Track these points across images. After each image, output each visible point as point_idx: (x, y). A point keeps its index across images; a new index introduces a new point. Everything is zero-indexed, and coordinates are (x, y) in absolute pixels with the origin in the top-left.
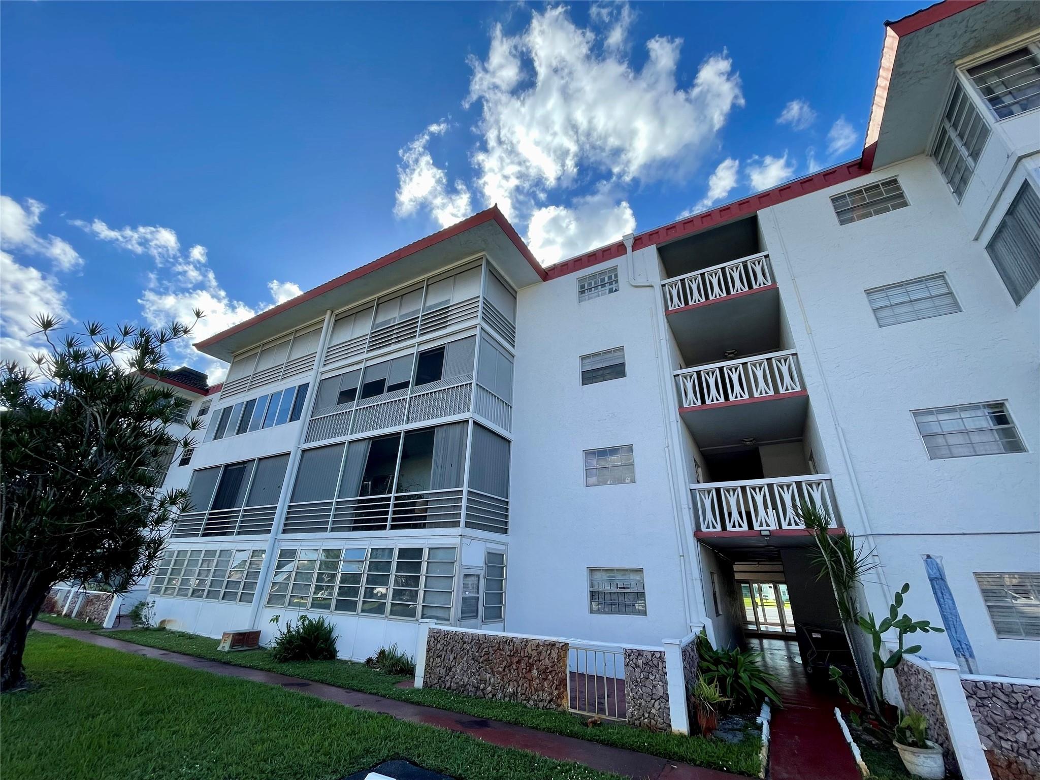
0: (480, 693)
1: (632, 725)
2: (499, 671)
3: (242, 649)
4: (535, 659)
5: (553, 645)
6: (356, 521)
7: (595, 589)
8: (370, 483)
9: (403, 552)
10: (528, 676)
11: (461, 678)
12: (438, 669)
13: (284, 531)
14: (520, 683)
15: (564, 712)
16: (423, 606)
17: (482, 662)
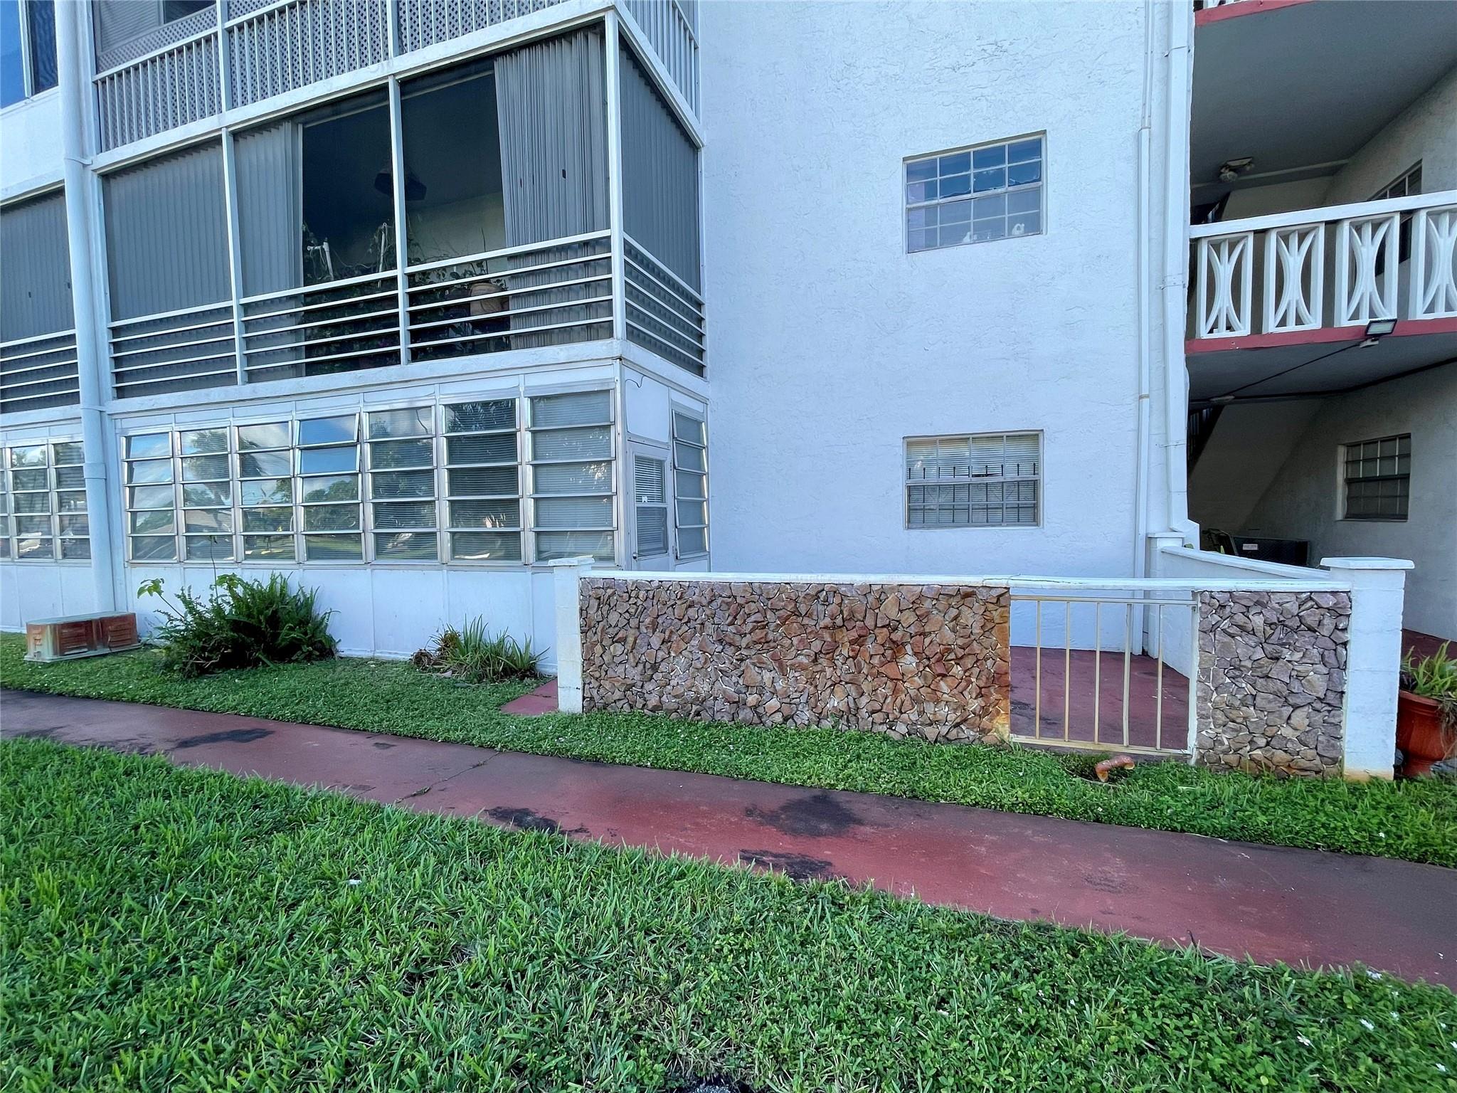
0: (745, 714)
1: (1211, 763)
2: (800, 664)
3: (92, 653)
4: (913, 630)
5: (967, 594)
6: (310, 350)
7: (918, 480)
8: (325, 246)
9: (462, 414)
10: (890, 670)
11: (689, 683)
12: (620, 669)
13: (121, 393)
14: (866, 687)
15: (1001, 746)
16: (538, 534)
17: (748, 647)
